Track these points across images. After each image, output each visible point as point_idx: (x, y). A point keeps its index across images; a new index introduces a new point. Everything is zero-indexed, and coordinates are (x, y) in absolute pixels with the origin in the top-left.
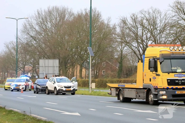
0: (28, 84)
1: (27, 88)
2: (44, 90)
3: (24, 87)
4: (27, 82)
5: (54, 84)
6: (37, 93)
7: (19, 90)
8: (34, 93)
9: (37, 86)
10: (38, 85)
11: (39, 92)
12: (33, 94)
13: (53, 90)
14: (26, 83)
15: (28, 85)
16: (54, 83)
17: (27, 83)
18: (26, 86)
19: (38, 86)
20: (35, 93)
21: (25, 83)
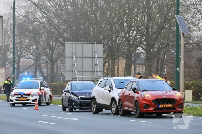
0: (45, 92)
1: (43, 101)
2: (84, 105)
3: (37, 97)
4: (42, 88)
5: (109, 91)
6: (71, 111)
7: (27, 105)
8: (62, 110)
9: (70, 97)
10: (73, 93)
11: (75, 109)
12: (61, 112)
13: (108, 103)
14: (40, 89)
15: (45, 95)
16: (109, 89)
17: (42, 90)
18: (40, 96)
19: (72, 96)
20: (64, 109)
21: (38, 89)
